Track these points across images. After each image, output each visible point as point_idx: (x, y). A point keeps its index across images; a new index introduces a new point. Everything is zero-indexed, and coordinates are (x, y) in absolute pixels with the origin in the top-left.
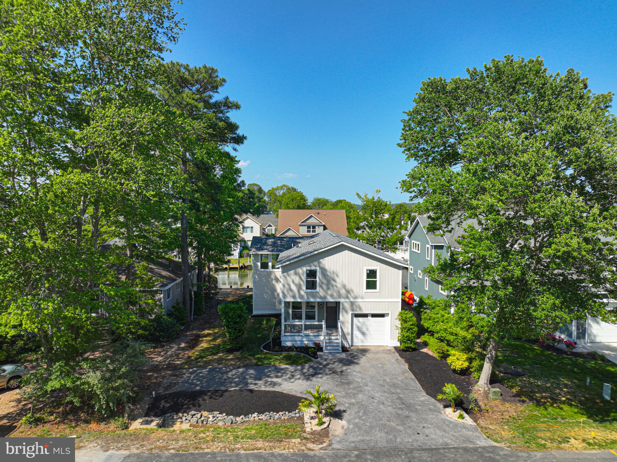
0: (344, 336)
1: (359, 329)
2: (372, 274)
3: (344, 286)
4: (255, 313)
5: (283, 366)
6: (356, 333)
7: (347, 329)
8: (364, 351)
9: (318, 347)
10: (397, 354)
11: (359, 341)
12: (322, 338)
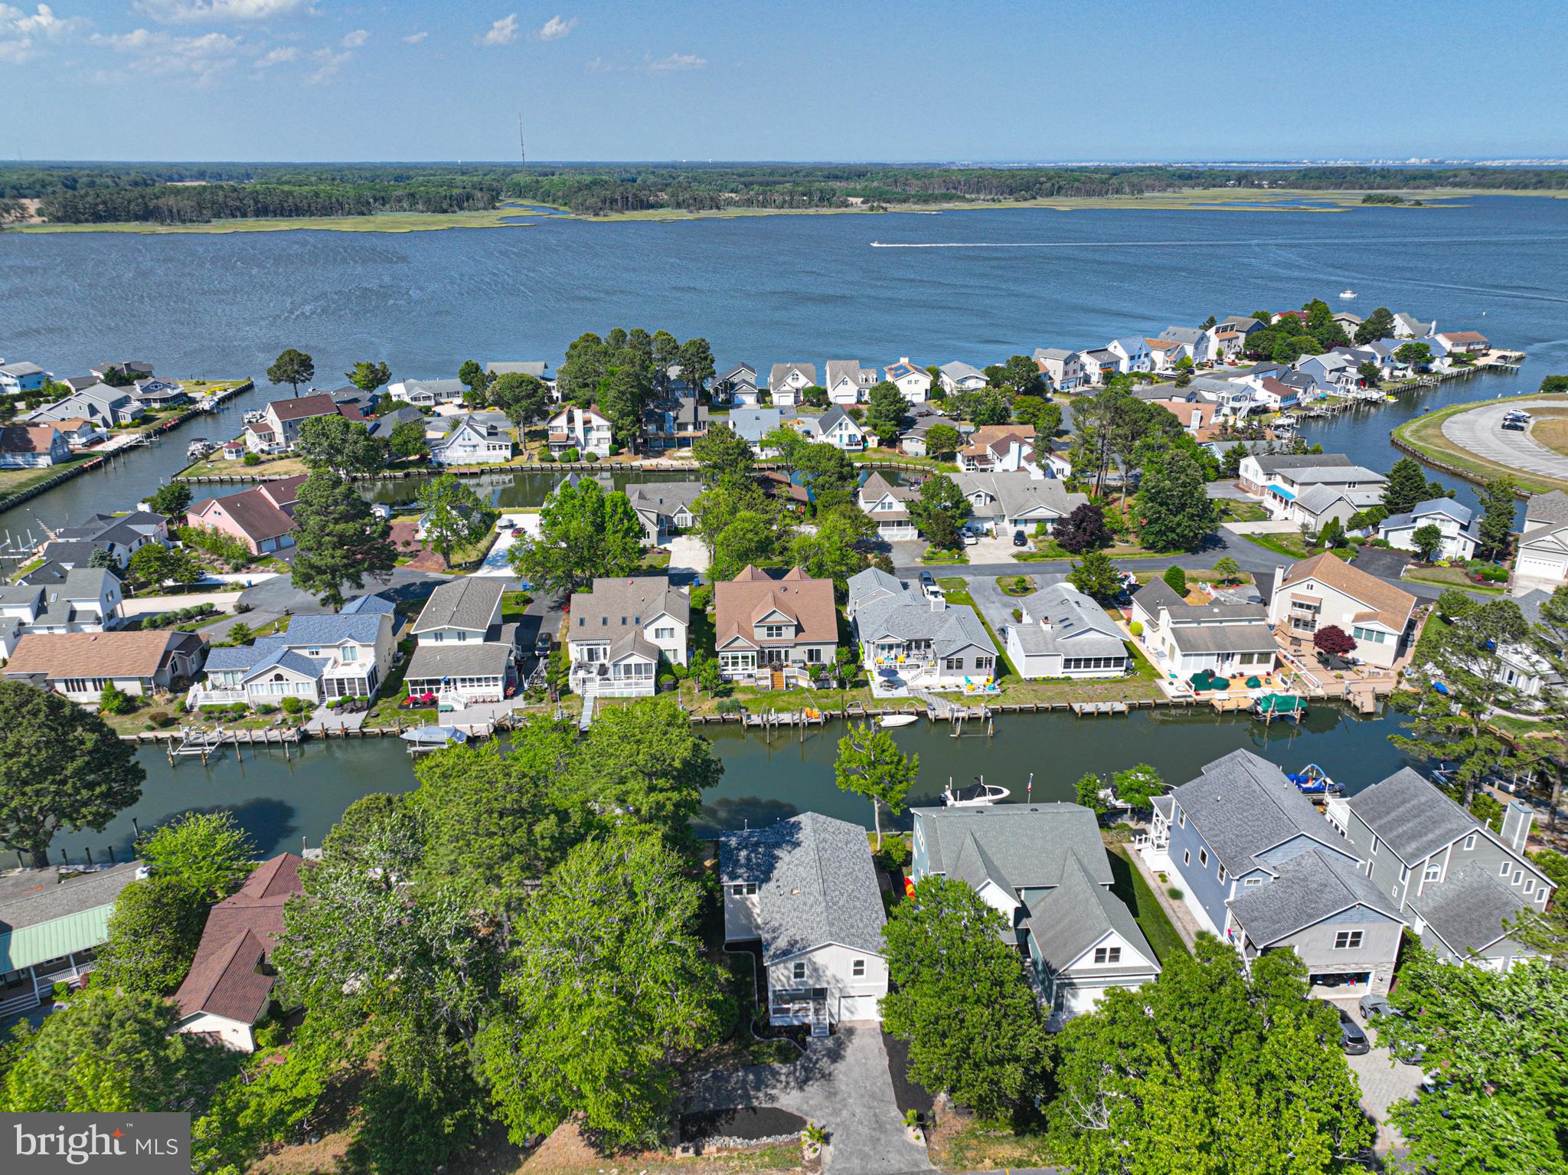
0: (831, 1015)
1: (847, 1009)
2: (859, 963)
3: (834, 977)
4: (728, 939)
5: (776, 1065)
6: (843, 1011)
7: (835, 1010)
8: (850, 1032)
9: (806, 1029)
10: (881, 1038)
11: (846, 1016)
12: (811, 1019)
